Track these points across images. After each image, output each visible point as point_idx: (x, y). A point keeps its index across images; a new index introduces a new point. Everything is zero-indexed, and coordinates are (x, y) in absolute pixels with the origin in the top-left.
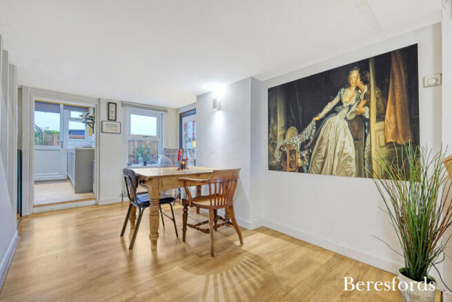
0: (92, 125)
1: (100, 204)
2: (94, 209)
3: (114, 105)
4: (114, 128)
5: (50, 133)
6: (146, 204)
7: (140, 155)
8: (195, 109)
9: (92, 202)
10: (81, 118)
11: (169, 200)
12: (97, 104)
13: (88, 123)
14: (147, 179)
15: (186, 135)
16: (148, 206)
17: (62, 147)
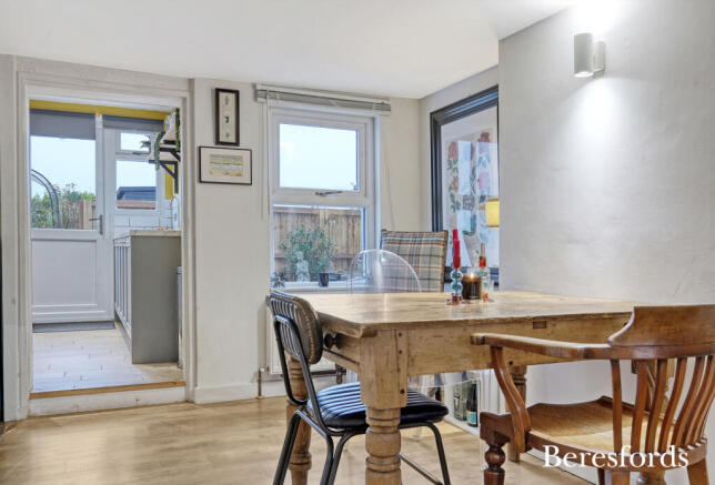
0: (172, 168)
1: (198, 401)
2: (181, 415)
3: (232, 97)
4: (233, 168)
5: (75, 198)
6: (354, 424)
7: (300, 255)
8: (495, 89)
9: (177, 393)
10: (146, 149)
11: (425, 413)
12: (187, 95)
13: (163, 163)
14: (358, 335)
15: (454, 186)
16: (361, 429)
17: (101, 233)
